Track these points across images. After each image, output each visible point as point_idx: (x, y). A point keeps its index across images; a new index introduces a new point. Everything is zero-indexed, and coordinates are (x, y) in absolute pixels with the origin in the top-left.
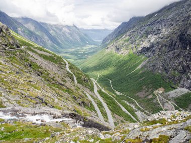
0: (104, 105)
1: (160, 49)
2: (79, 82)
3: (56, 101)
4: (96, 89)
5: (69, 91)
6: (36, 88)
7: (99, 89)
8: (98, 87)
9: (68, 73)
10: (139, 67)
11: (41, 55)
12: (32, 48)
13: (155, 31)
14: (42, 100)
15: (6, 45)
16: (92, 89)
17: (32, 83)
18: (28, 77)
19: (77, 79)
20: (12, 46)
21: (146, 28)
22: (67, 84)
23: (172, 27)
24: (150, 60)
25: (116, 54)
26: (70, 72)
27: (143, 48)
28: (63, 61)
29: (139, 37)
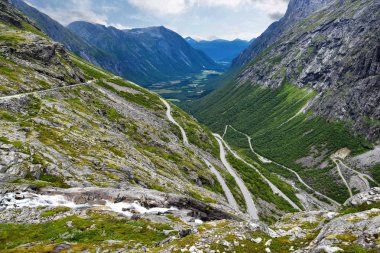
0: (239, 182)
1: (340, 75)
2: (191, 141)
3: (154, 175)
4: (223, 154)
5: (174, 157)
6: (116, 153)
7: (229, 152)
8: (226, 149)
9: (171, 124)
10: (302, 110)
11: (120, 94)
12: (104, 81)
13: (329, 42)
14: (128, 173)
15: (62, 79)
16: (216, 154)
17: (110, 144)
18: (103, 134)
19: (188, 135)
20: (72, 80)
21: (313, 36)
22: (170, 146)
23: (361, 34)
24: (322, 96)
25: (258, 86)
26: (174, 122)
27: (309, 74)
28: (161, 103)
29: (300, 54)
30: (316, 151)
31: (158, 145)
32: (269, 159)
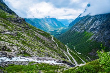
0: (73, 59)
1: (101, 29)
2: (59, 47)
3: (53, 55)
4: (68, 51)
6: (42, 48)
8: (69, 49)
9: (53, 42)
10: (90, 39)
11: (39, 33)
12: (35, 29)
13: (98, 19)
14: (47, 54)
15: (24, 28)
16: (66, 51)
17: (40, 46)
19: (58, 45)
20: (27, 29)
21: (93, 18)
22: (54, 48)
23: (107, 17)
24: (96, 35)
25: (77, 32)
26: (54, 41)
27: (92, 29)
28: (50, 36)
29: (89, 23)
30: (94, 51)
31: (51, 47)
32: (80, 53)
